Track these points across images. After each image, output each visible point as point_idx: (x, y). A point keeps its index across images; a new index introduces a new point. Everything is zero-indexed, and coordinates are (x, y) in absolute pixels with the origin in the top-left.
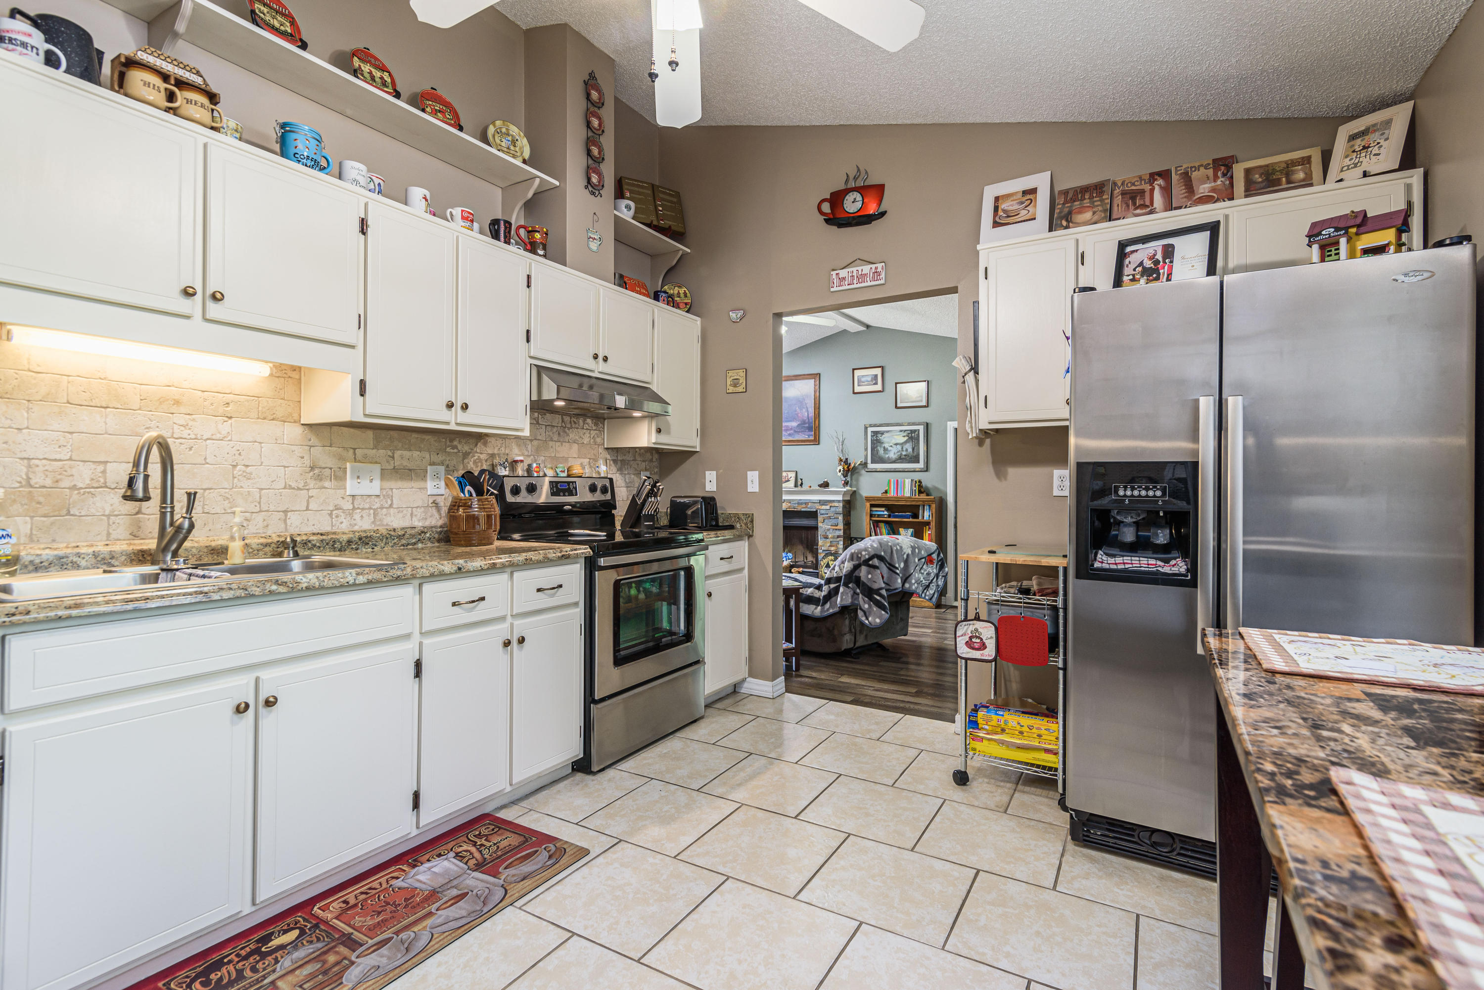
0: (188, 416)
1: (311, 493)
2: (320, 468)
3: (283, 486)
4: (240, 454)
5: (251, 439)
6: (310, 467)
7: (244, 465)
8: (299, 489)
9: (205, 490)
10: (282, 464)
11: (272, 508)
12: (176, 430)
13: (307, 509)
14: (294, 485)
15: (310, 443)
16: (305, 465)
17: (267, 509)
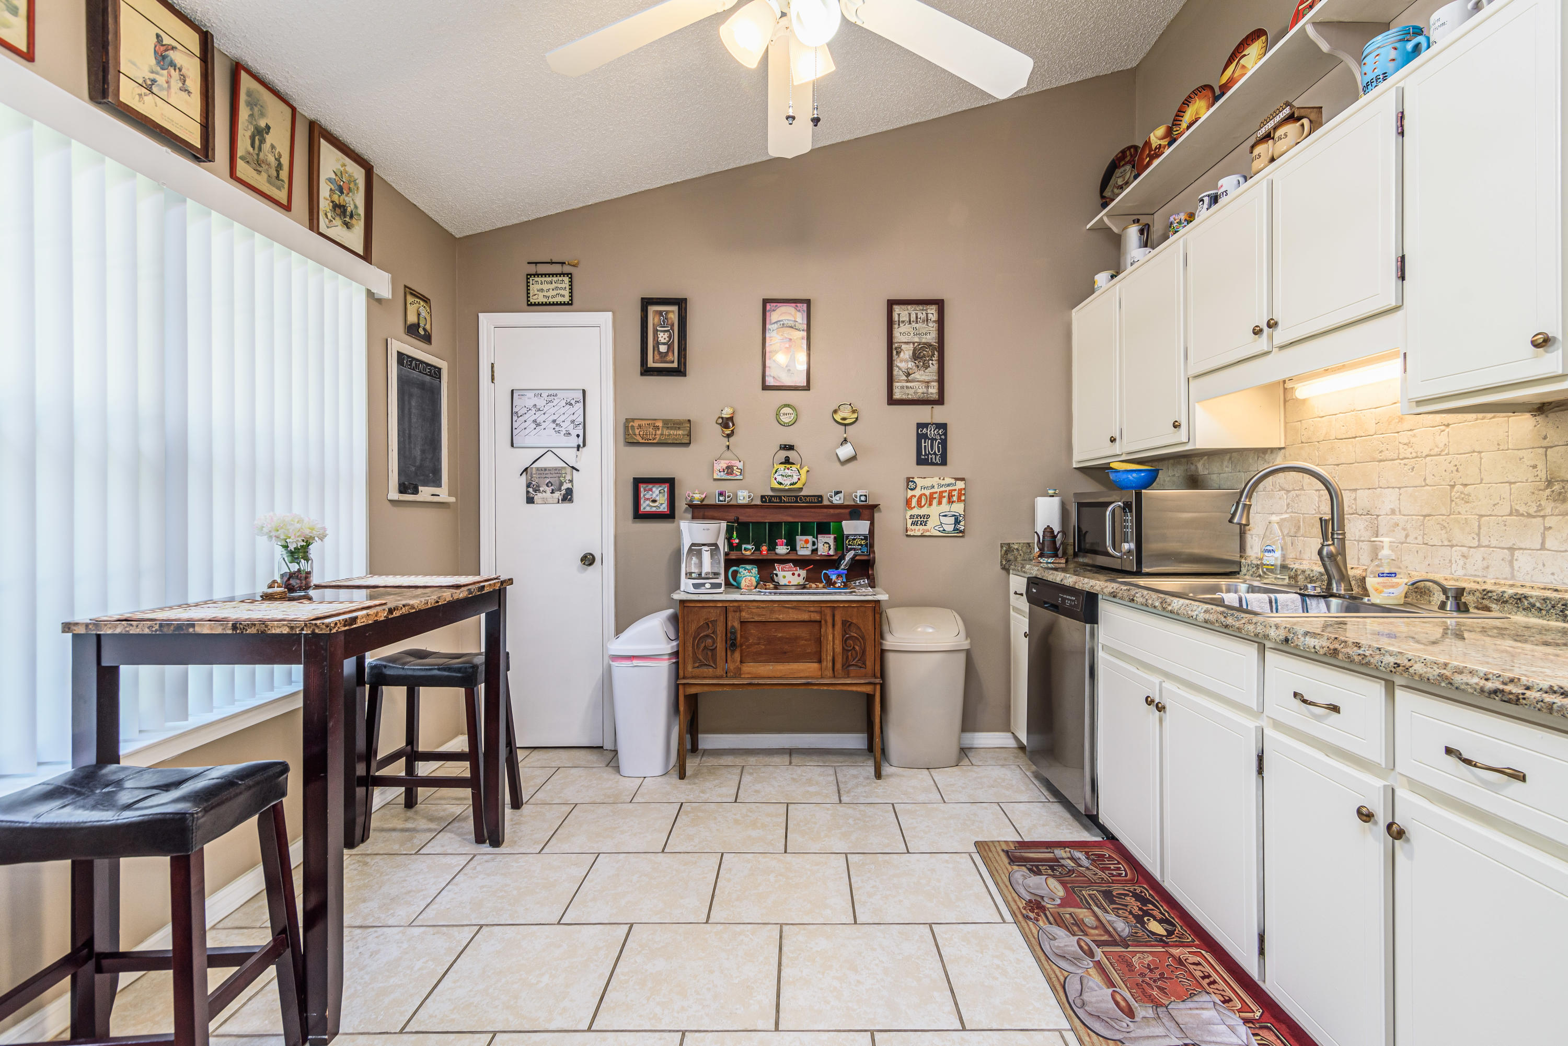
0: (1410, 433)
1: (1550, 522)
2: (1563, 481)
3: (1508, 511)
4: (1457, 470)
5: (1469, 449)
6: (1547, 480)
7: (1462, 485)
8: (1529, 516)
9: (1425, 516)
10: (1506, 480)
11: (1494, 543)
12: (1401, 450)
13: (1543, 547)
14: (1522, 509)
15: (1545, 443)
16: (1538, 479)
17: (1487, 543)
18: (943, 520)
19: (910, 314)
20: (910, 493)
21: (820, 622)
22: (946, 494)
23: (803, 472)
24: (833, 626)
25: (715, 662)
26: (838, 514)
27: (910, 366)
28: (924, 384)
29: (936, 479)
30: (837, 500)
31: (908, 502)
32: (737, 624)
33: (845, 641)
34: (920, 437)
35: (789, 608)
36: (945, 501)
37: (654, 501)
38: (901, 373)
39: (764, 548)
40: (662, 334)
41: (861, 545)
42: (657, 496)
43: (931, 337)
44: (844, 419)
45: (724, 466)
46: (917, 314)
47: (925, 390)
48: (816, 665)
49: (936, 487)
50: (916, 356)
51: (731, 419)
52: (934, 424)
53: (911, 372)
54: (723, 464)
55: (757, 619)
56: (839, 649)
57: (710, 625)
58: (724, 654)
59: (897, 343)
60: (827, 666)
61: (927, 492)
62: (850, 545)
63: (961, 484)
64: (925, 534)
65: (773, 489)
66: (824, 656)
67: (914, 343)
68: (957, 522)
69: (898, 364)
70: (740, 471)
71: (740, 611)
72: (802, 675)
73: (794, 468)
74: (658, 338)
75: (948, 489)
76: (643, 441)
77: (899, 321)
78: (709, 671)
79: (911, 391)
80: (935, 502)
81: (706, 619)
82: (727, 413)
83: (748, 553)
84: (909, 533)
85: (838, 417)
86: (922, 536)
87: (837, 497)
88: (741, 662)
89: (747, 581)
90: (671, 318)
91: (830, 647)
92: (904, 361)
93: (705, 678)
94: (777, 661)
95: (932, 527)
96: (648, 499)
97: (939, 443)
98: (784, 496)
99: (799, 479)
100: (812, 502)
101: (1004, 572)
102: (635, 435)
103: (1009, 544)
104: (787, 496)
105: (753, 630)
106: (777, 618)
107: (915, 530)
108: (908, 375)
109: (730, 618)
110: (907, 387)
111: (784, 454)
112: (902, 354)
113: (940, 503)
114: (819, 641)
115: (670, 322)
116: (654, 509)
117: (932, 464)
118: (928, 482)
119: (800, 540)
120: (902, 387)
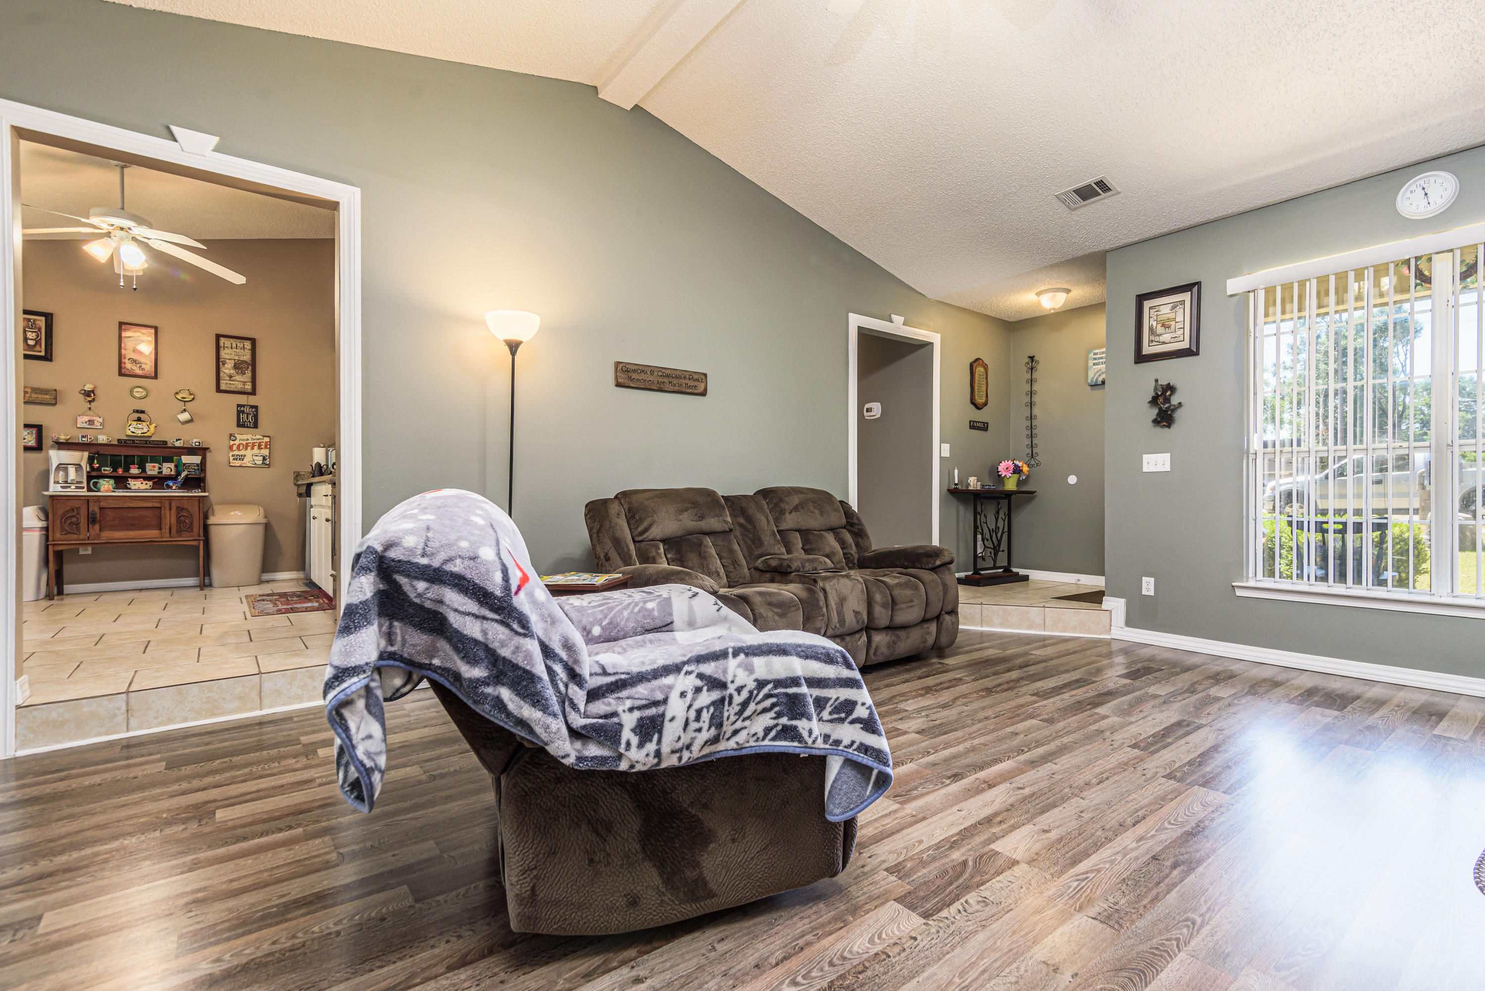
18: (255, 458)
19: (231, 343)
20: (232, 443)
21: (161, 507)
22: (257, 444)
23: (152, 427)
24: (170, 510)
25: (78, 531)
26: (178, 452)
27: (232, 372)
28: (242, 383)
29: (250, 435)
30: (177, 444)
31: (231, 448)
32: (97, 510)
33: (178, 519)
34: (239, 412)
36: (256, 448)
38: (225, 375)
39: (120, 470)
41: (195, 469)
43: (247, 357)
44: (184, 398)
46: (236, 344)
47: (242, 386)
48: (158, 531)
49: (250, 440)
50: (236, 367)
51: (93, 391)
52: (249, 405)
53: (232, 375)
54: (86, 419)
56: (174, 521)
57: (74, 510)
58: (86, 526)
59: (222, 358)
60: (165, 531)
61: (244, 443)
62: (186, 469)
63: (267, 439)
64: (242, 465)
65: (127, 436)
66: (163, 526)
67: (234, 360)
68: (264, 459)
70: (100, 423)
71: (100, 502)
72: (147, 536)
73: (144, 424)
75: (258, 441)
77: (224, 347)
78: (74, 536)
79: (233, 386)
80: (249, 448)
81: (71, 507)
82: (88, 387)
83: (106, 472)
84: (231, 464)
85: (179, 397)
86: (240, 466)
87: (178, 442)
88: (100, 531)
89: (105, 486)
91: (168, 521)
92: (228, 369)
93: (70, 540)
94: (131, 529)
95: (247, 461)
97: (252, 416)
98: (136, 440)
99: (149, 431)
100: (159, 445)
101: (294, 486)
103: (297, 472)
104: (139, 440)
105: (109, 513)
106: (128, 506)
107: (235, 463)
108: (231, 377)
109: (91, 505)
110: (230, 384)
111: (137, 415)
112: (226, 365)
113: (253, 449)
114: (160, 519)
117: (247, 427)
119: (149, 466)
120: (227, 383)
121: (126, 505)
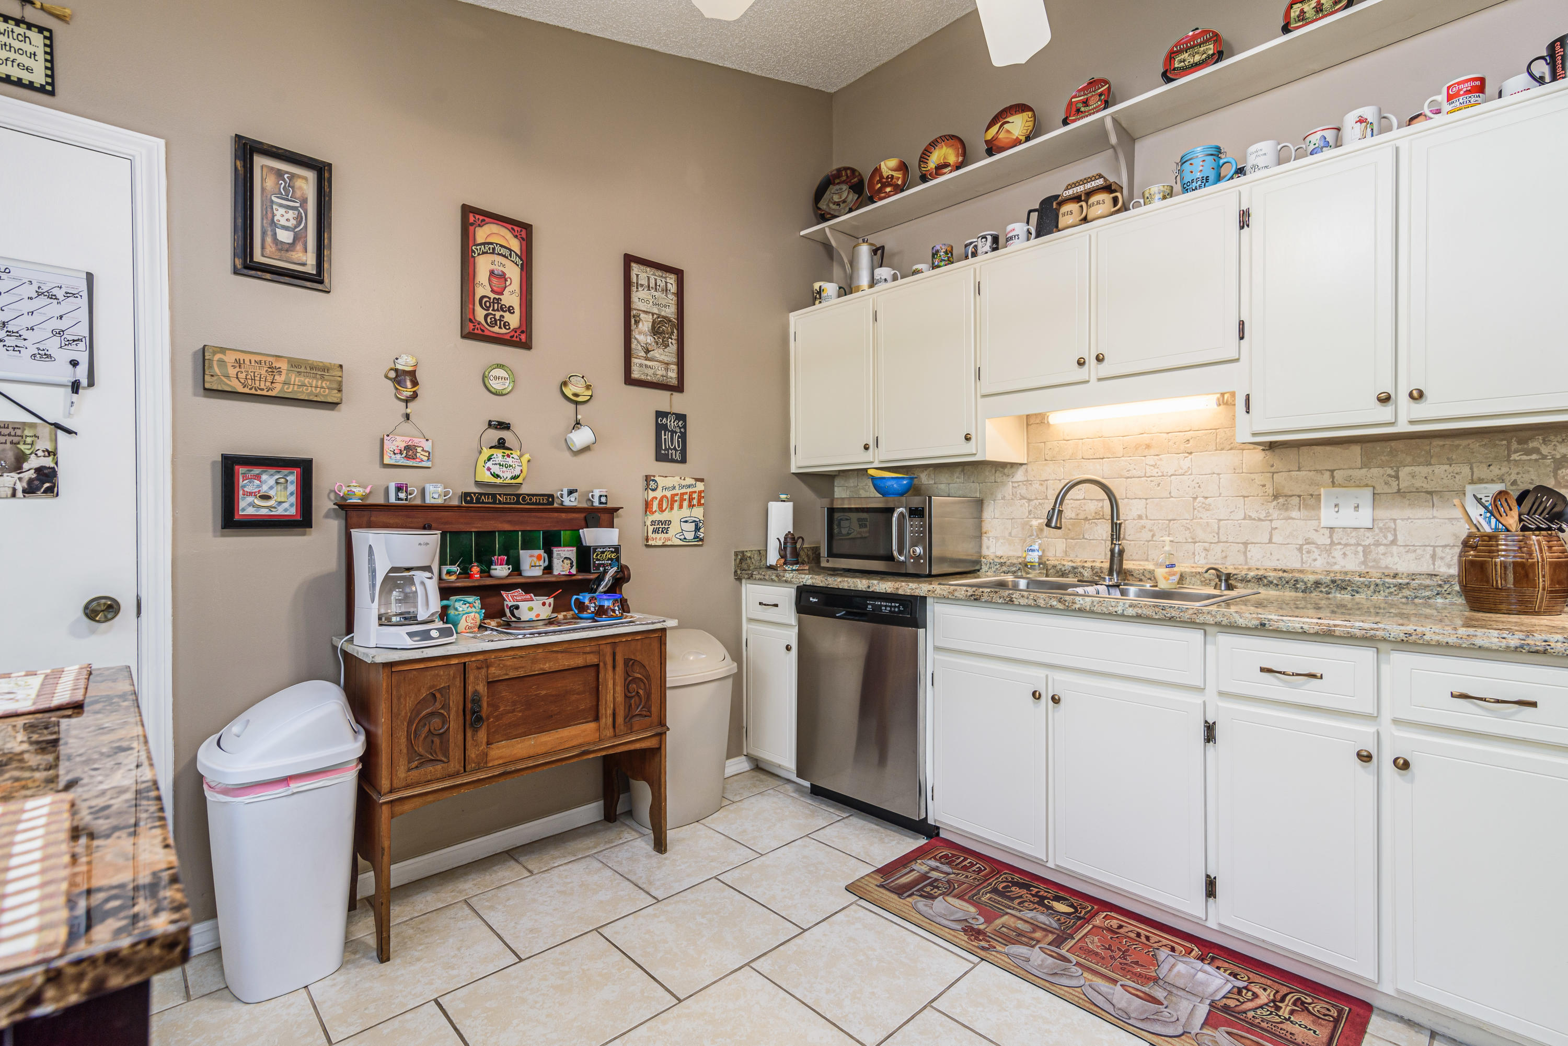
0: (1156, 457)
1: (1275, 524)
2: (1286, 496)
3: (1242, 516)
4: (1199, 487)
5: (1210, 472)
6: (1273, 495)
7: (1203, 497)
8: (1260, 520)
9: (1170, 520)
10: (1241, 494)
11: (1231, 539)
12: (1148, 470)
13: (1270, 541)
14: (1254, 515)
15: (1273, 469)
16: (1267, 494)
17: (1225, 540)
18: (684, 526)
19: (649, 278)
20: (652, 494)
21: (598, 665)
22: (686, 497)
23: (526, 462)
24: (614, 667)
25: (446, 753)
26: (571, 519)
27: (649, 341)
28: (664, 366)
29: (677, 478)
30: (569, 501)
31: (649, 505)
32: (482, 688)
33: (627, 687)
34: (660, 428)
35: (557, 652)
36: (685, 504)
37: (266, 497)
38: (640, 348)
39: (475, 569)
40: (282, 211)
41: (611, 559)
42: (271, 488)
43: (670, 311)
44: (576, 395)
45: (402, 445)
46: (656, 280)
47: (664, 373)
48: (593, 725)
49: (677, 487)
50: (655, 330)
51: (412, 374)
52: (674, 414)
53: (650, 347)
54: (400, 443)
55: (512, 674)
56: (620, 698)
57: (438, 695)
58: (460, 737)
59: (635, 309)
60: (606, 724)
61: (669, 494)
62: (598, 560)
63: (700, 486)
64: (666, 543)
65: (477, 483)
66: (602, 711)
67: (653, 314)
68: (697, 529)
69: (637, 336)
70: (427, 454)
71: (488, 667)
72: (575, 743)
73: (511, 455)
74: (274, 215)
75: (689, 490)
76: (246, 390)
77: (637, 283)
78: (437, 769)
79: (650, 372)
80: (676, 505)
81: (430, 688)
82: (405, 363)
83: (453, 578)
84: (650, 543)
85: (568, 391)
86: (663, 546)
87: (572, 498)
88: (489, 743)
89: (469, 620)
90: (300, 188)
91: (610, 697)
92: (642, 334)
93: (429, 782)
94: (541, 730)
95: (673, 536)
96: (250, 494)
97: (679, 437)
98: (500, 495)
99: (521, 471)
100: (539, 504)
101: (738, 582)
102: (228, 377)
103: (743, 552)
104: (505, 495)
105: (505, 692)
106: (541, 669)
107: (656, 538)
108: (647, 351)
109: (471, 678)
110: (646, 366)
111: (495, 435)
112: (640, 325)
113: (681, 507)
114: (595, 695)
115: (298, 194)
116: (264, 512)
117: (673, 461)
118: (669, 482)
119: (526, 556)
120: (641, 365)
121: (538, 668)
